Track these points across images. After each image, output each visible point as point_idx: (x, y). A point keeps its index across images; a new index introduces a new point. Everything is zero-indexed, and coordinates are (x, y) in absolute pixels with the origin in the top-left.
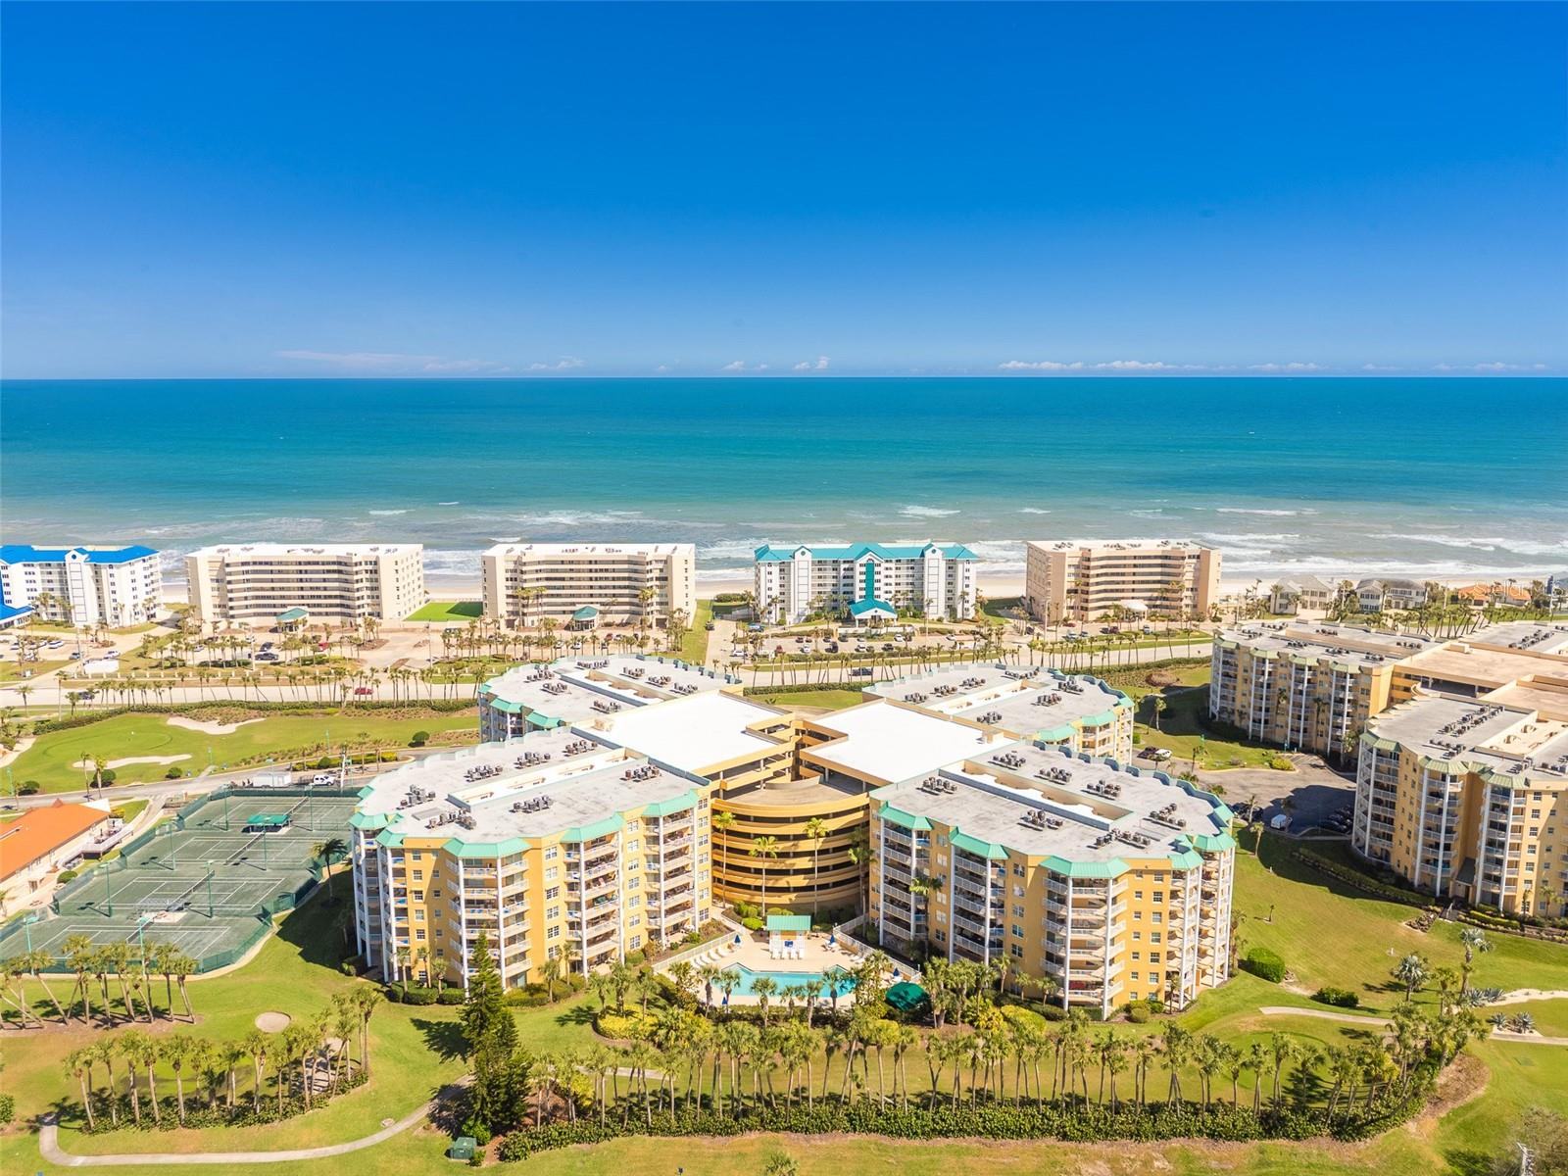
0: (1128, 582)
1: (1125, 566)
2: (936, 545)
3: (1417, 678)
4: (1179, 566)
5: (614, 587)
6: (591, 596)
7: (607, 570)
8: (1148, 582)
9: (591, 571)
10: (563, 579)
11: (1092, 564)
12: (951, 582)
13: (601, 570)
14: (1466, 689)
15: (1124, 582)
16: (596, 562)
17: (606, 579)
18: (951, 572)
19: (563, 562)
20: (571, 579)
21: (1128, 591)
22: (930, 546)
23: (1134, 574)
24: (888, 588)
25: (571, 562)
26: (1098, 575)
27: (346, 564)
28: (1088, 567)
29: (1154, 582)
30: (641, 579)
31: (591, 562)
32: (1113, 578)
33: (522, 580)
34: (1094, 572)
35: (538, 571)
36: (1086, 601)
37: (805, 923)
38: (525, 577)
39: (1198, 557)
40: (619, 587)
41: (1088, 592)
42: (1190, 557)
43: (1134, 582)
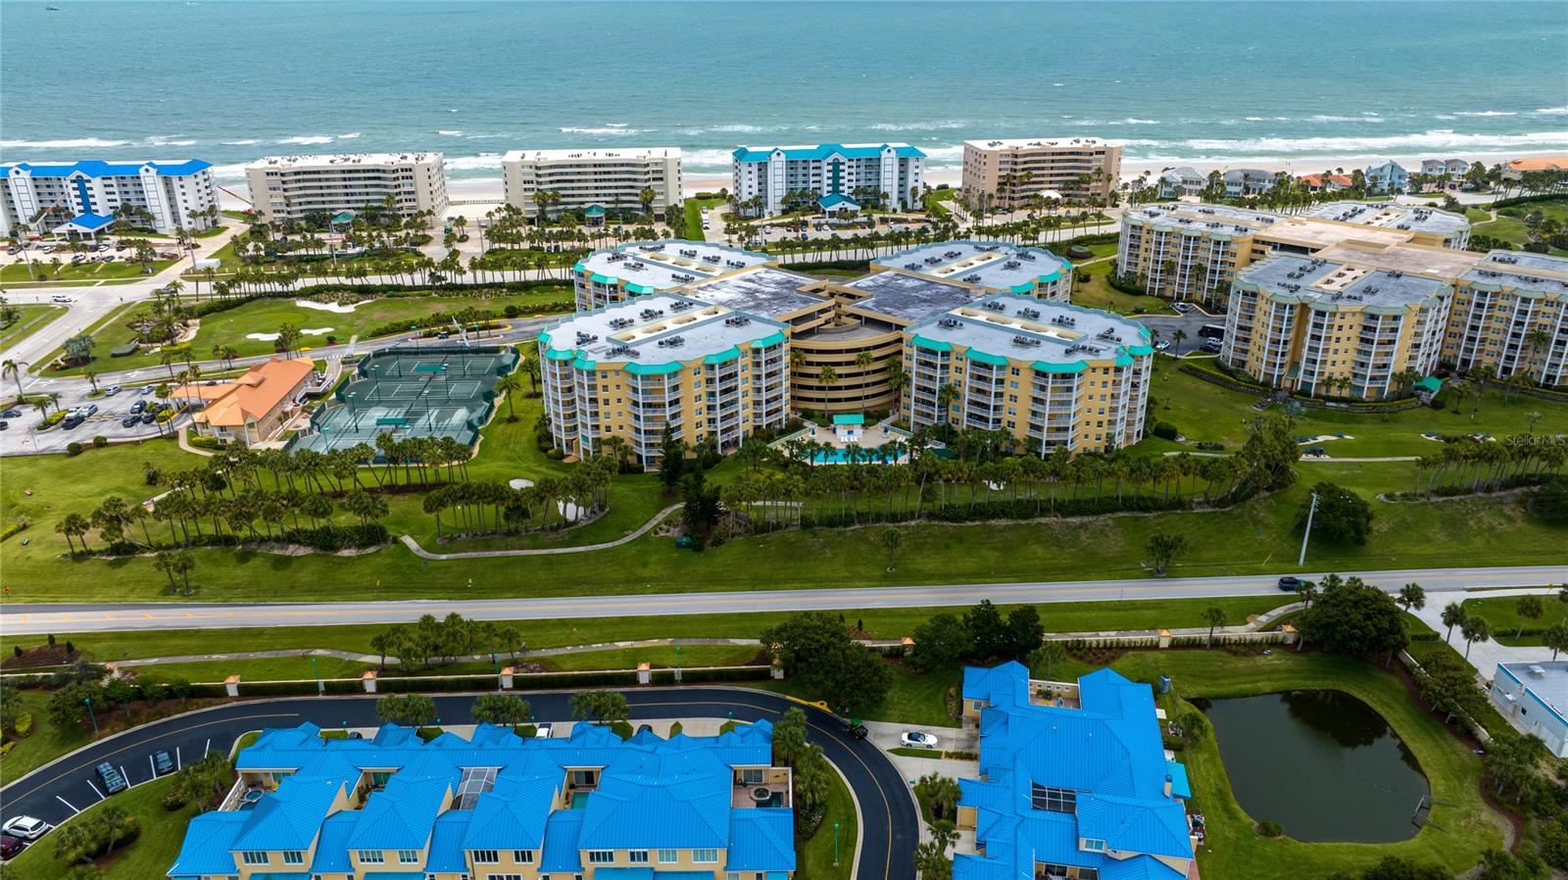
0: (1047, 175)
1: (1045, 161)
2: (892, 145)
3: (1269, 244)
4: (1089, 161)
5: (616, 188)
6: (597, 195)
7: (609, 173)
8: (1062, 175)
9: (596, 173)
10: (572, 181)
11: (1020, 160)
12: (903, 179)
13: (605, 173)
14: (1302, 250)
15: (1043, 175)
16: (600, 165)
17: (610, 180)
18: (902, 169)
19: (571, 166)
20: (579, 181)
21: (1046, 182)
22: (885, 146)
23: (1052, 168)
24: (851, 184)
25: (579, 166)
26: (1023, 170)
27: (384, 171)
28: (1016, 163)
29: (1068, 175)
30: (641, 181)
31: (595, 166)
32: (1035, 172)
33: (538, 183)
34: (1019, 167)
35: (550, 175)
36: (1013, 192)
37: (860, 419)
38: (540, 180)
39: (1103, 153)
40: (620, 187)
41: (1014, 185)
42: (1097, 153)
43: (1051, 175)
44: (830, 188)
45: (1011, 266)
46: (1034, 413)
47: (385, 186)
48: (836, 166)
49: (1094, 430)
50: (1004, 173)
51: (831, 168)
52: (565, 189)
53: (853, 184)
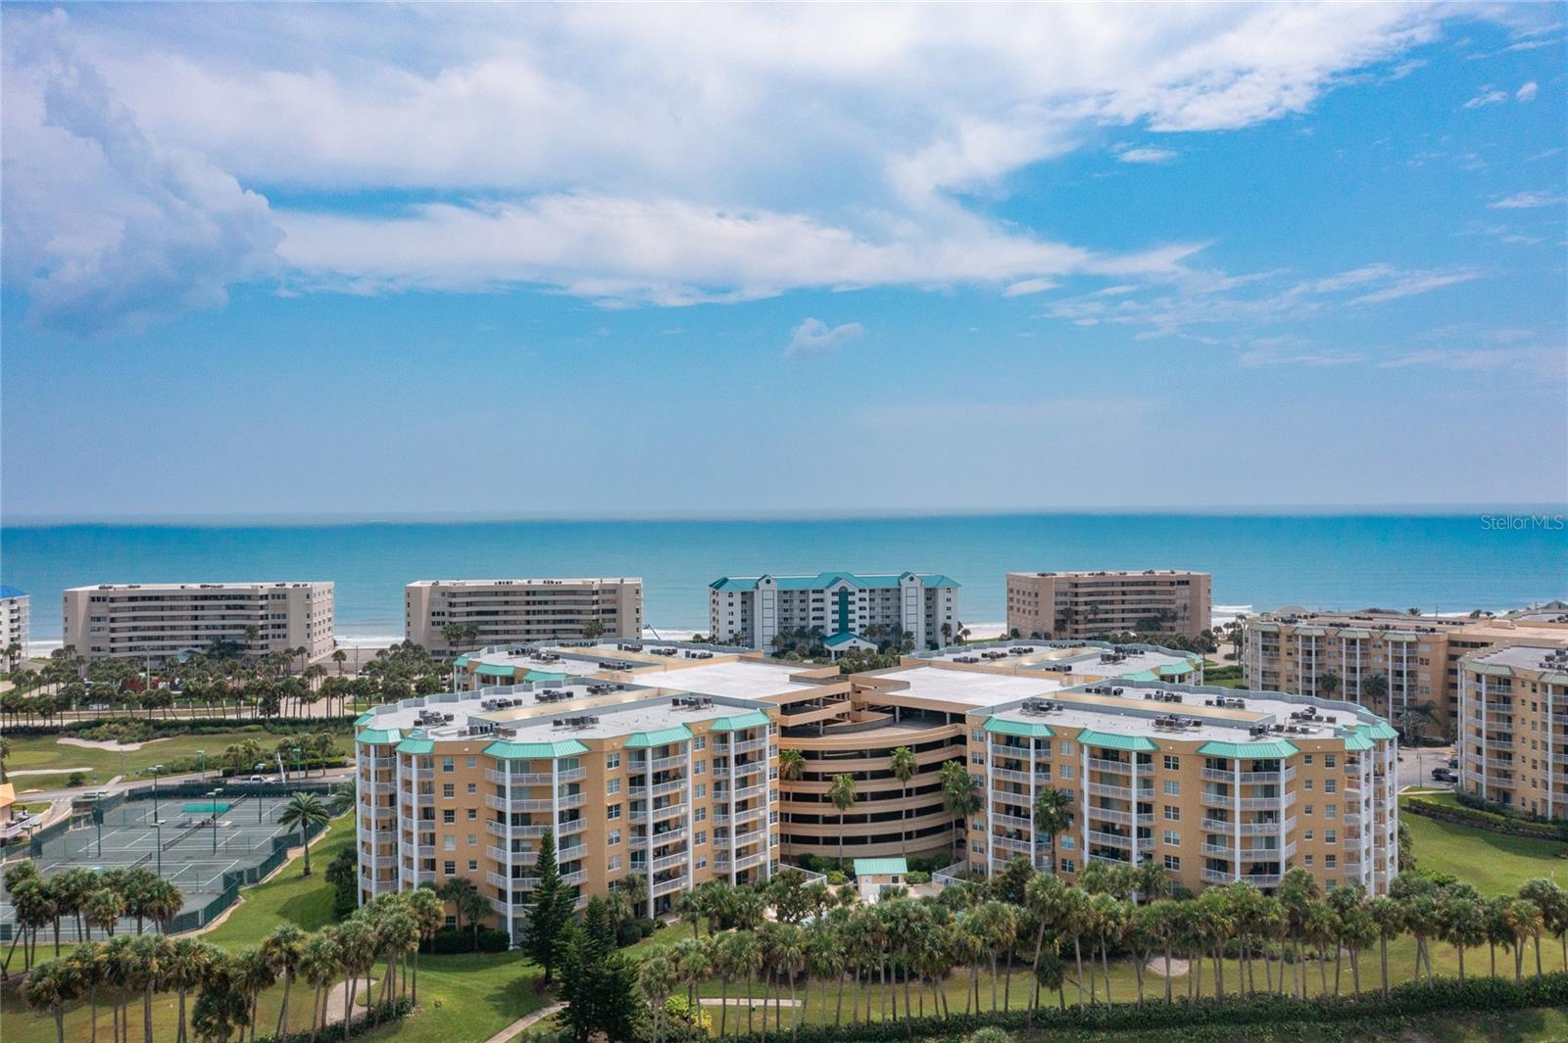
0: (1118, 611)
1: (1113, 593)
2: (915, 573)
3: (1473, 644)
5: (555, 621)
6: (528, 632)
7: (546, 603)
8: (1137, 611)
9: (528, 603)
10: (496, 613)
11: (1081, 590)
12: (930, 615)
13: (540, 603)
15: (1113, 611)
16: (534, 593)
17: (546, 612)
19: (496, 594)
20: (506, 613)
21: (1117, 620)
22: (907, 574)
23: (1123, 602)
24: (863, 622)
25: (506, 594)
26: (1086, 603)
27: (249, 598)
28: (1076, 595)
29: (1144, 610)
30: (586, 612)
31: (528, 593)
32: (1101, 607)
33: (451, 614)
34: (1082, 599)
35: (468, 604)
36: (1076, 631)
37: (902, 863)
38: (454, 610)
39: (1187, 583)
40: (560, 622)
41: (1077, 622)
42: (1179, 583)
43: (1123, 611)
44: (837, 626)
46: (1212, 839)
47: (249, 617)
48: (843, 597)
49: (1319, 874)
50: (1062, 608)
51: (836, 599)
52: (486, 623)
53: (867, 622)
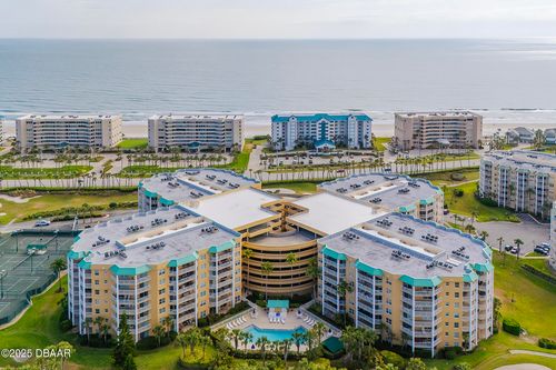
0: (441, 131)
1: (439, 124)
4: (464, 124)
5: (207, 134)
6: (197, 137)
8: (449, 131)
12: (360, 131)
15: (438, 131)
17: (204, 130)
18: (360, 126)
21: (441, 135)
23: (443, 128)
27: (87, 123)
29: (452, 131)
30: (220, 130)
31: (197, 122)
34: (425, 126)
37: (286, 303)
42: (468, 120)
44: (320, 136)
45: (404, 192)
46: (405, 315)
47: (87, 130)
48: (323, 125)
49: (452, 330)
50: (416, 130)
51: (320, 126)
53: (333, 134)
